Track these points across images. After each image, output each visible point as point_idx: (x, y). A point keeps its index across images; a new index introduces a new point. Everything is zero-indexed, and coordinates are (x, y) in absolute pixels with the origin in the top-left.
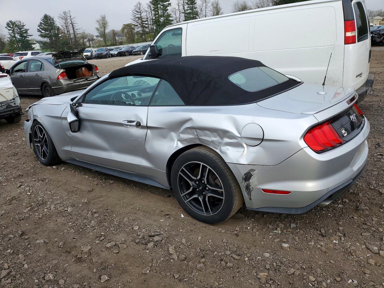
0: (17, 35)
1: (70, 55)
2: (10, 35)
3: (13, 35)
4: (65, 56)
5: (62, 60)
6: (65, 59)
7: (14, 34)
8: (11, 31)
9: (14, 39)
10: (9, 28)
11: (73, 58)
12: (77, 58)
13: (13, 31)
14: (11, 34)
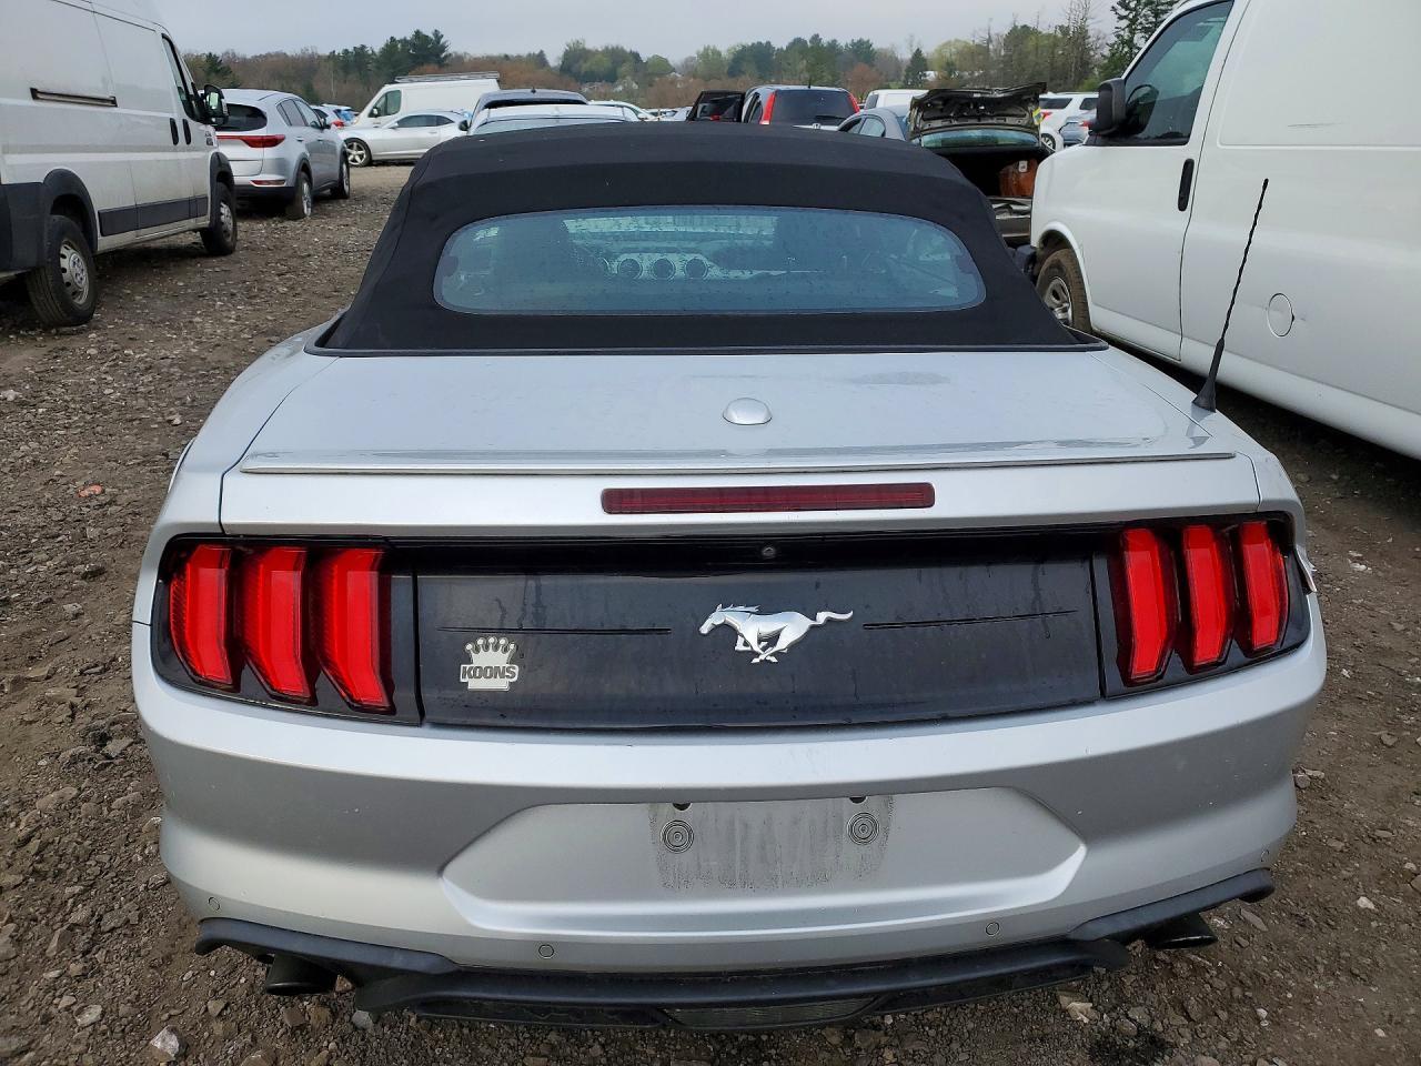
0: (1141, 35)
1: (976, 107)
2: (1118, 36)
3: (1126, 34)
4: (960, 110)
5: (947, 123)
6: (956, 123)
7: (1132, 32)
8: (1125, 23)
9: (1126, 49)
10: (1123, 12)
11: (990, 121)
12: (1009, 120)
13: (1133, 21)
14: (1122, 33)
